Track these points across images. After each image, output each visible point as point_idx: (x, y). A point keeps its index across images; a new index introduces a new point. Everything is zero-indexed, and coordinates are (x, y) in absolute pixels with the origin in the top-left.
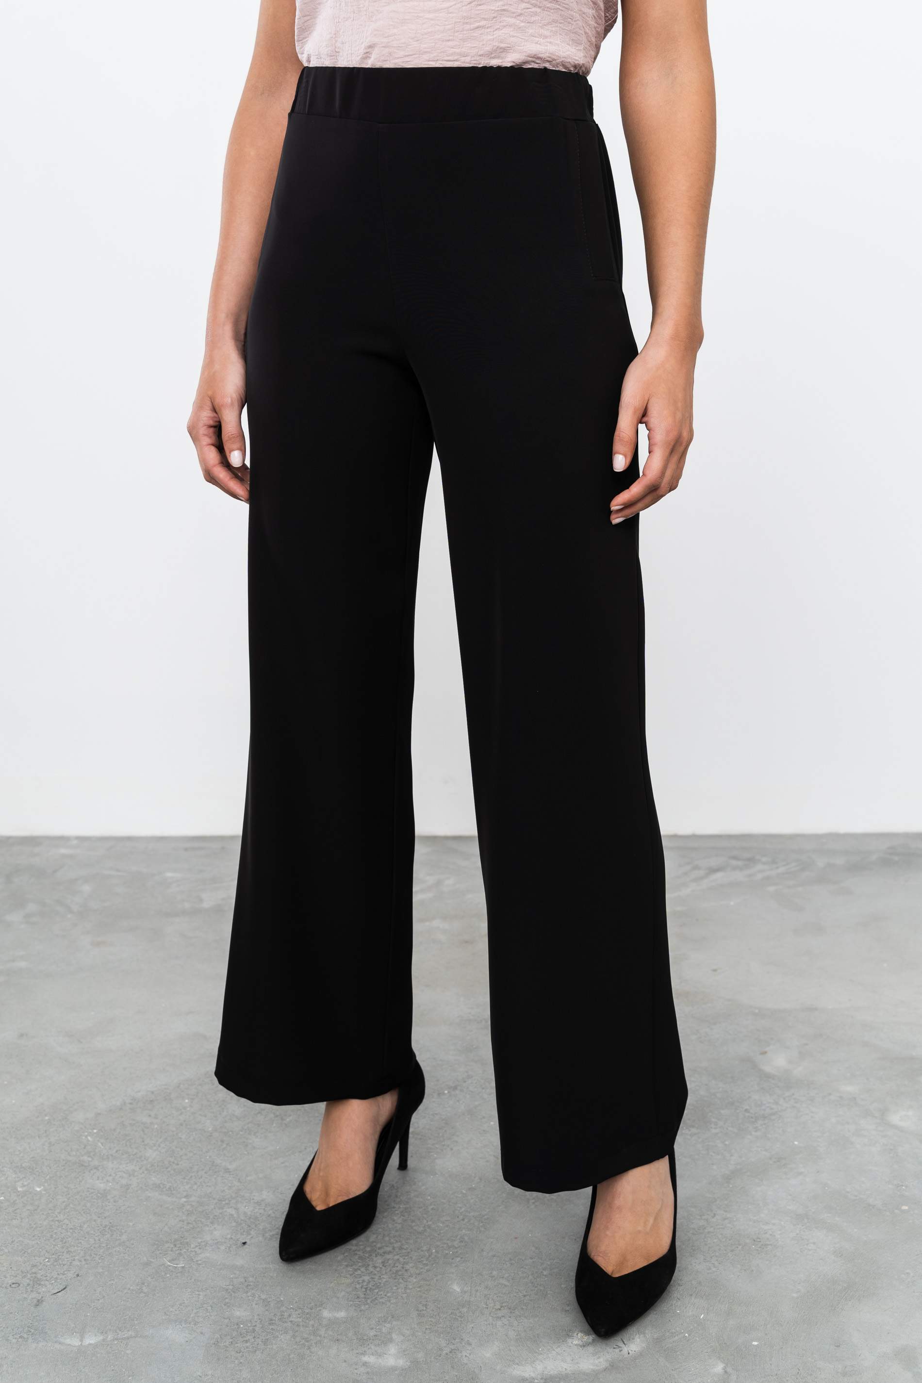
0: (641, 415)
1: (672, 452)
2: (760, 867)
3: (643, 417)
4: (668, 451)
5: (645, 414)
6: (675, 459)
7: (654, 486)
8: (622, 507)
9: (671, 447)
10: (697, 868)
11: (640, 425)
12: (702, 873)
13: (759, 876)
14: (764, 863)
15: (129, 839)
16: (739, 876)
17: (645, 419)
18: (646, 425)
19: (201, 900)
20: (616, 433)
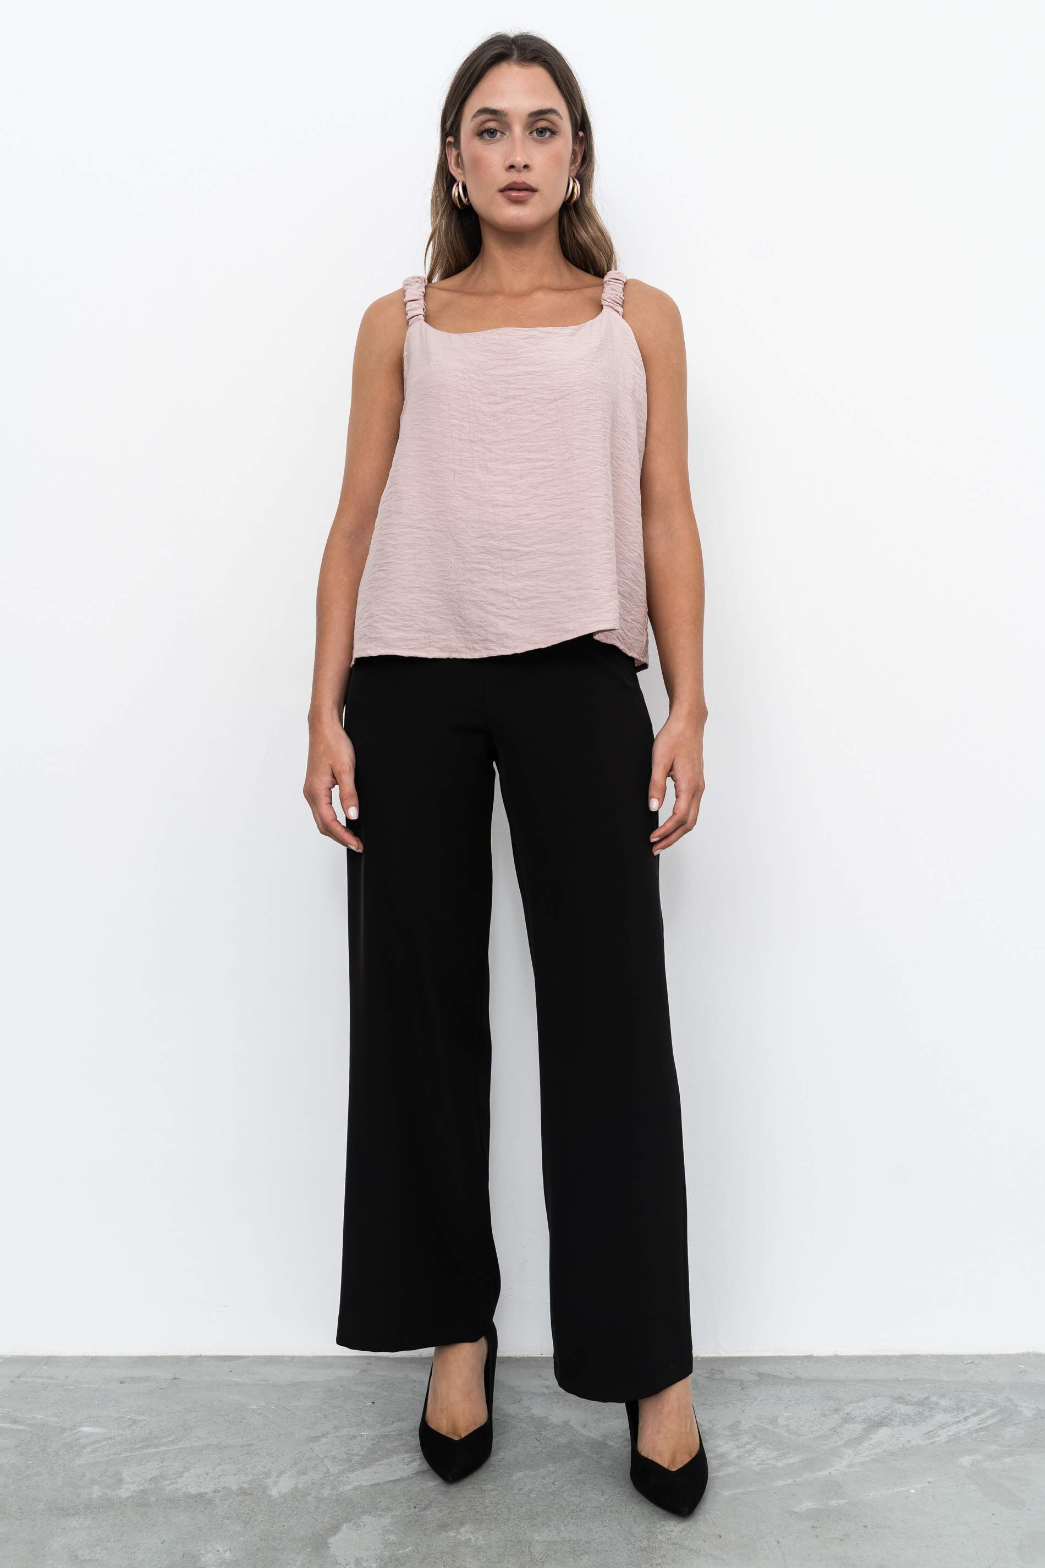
0: (669, 770)
1: (693, 797)
2: (940, 1418)
3: (670, 772)
4: (691, 797)
5: (671, 769)
6: (695, 802)
7: (682, 822)
8: (659, 839)
9: (692, 794)
10: (848, 1419)
11: (668, 778)
12: (857, 1428)
13: (943, 1436)
14: (945, 1411)
15: (49, 1361)
16: (912, 1435)
17: (672, 773)
18: (672, 778)
19: (120, 1481)
20: (651, 783)
